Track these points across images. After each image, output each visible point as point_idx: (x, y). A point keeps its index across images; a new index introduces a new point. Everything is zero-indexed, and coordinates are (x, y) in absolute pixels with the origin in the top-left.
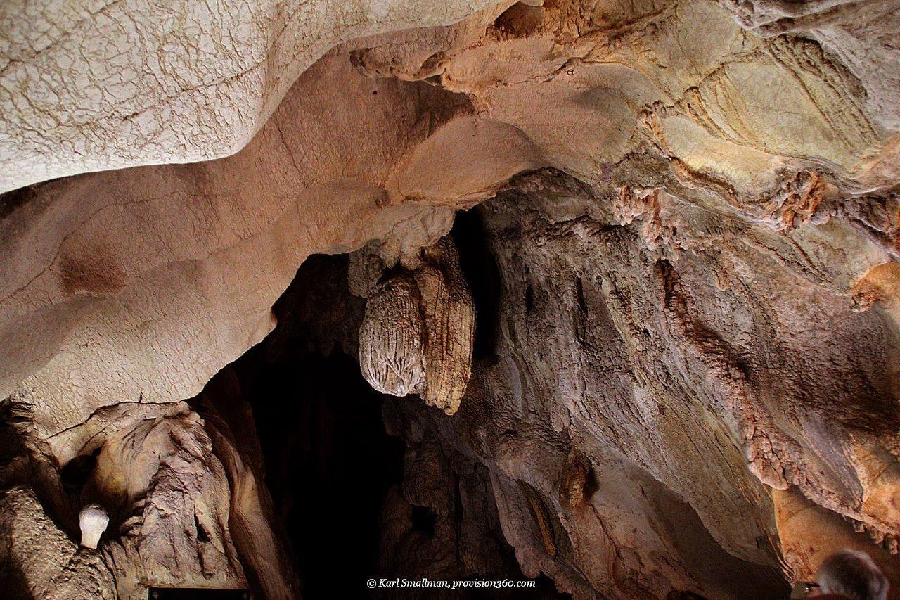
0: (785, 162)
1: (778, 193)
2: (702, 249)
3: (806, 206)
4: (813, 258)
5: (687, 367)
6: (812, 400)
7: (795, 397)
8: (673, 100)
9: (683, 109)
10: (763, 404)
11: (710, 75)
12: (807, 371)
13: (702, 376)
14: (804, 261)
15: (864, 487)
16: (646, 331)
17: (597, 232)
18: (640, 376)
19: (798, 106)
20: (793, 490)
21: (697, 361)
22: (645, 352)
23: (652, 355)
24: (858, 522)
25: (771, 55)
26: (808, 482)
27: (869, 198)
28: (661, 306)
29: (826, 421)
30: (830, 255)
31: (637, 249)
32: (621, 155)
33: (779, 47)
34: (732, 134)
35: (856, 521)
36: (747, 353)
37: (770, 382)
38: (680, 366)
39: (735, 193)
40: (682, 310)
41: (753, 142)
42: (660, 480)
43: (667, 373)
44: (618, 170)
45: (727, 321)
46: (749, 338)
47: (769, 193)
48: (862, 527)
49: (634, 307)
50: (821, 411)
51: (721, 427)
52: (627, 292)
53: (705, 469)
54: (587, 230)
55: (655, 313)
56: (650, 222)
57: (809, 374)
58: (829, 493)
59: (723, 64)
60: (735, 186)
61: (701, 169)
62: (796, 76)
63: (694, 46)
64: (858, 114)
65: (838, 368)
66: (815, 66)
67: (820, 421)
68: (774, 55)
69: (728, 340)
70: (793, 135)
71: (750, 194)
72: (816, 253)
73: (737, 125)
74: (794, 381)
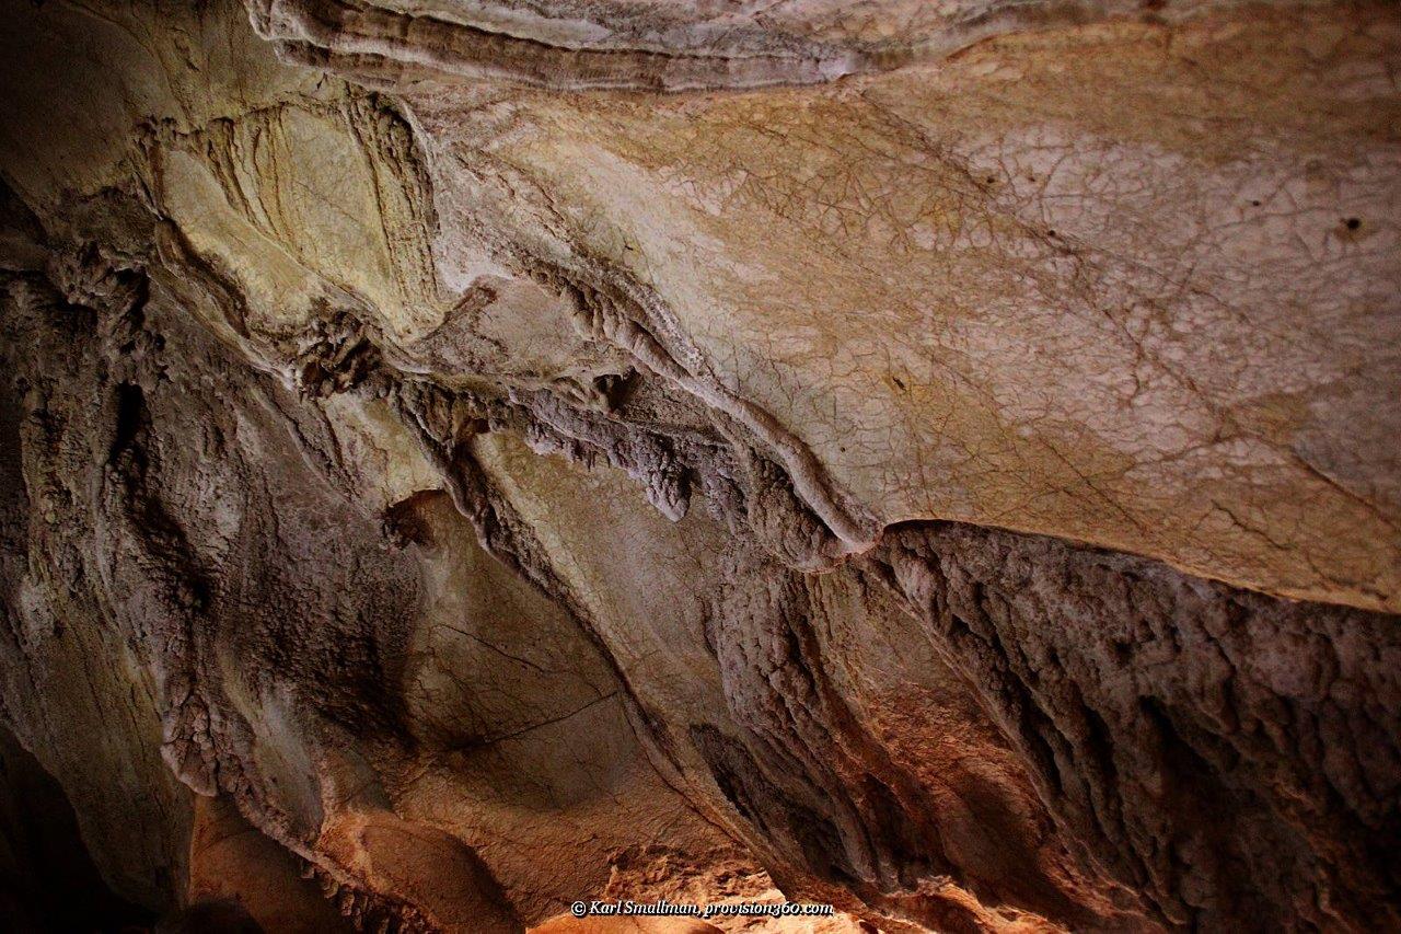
0: (325, 288)
1: (305, 333)
2: (195, 387)
3: (345, 366)
4: (345, 452)
5: (113, 569)
6: (288, 666)
7: (265, 655)
8: (192, 125)
9: (200, 147)
10: (215, 655)
11: (257, 112)
12: (295, 621)
13: (132, 588)
14: (331, 455)
15: (327, 812)
16: (68, 493)
17: (48, 306)
18: (36, 564)
19: (361, 210)
20: (224, 798)
21: (131, 561)
22: (55, 527)
23: (65, 534)
24: (307, 864)
25: (347, 119)
26: (250, 791)
27: (434, 387)
28: (100, 459)
29: (297, 701)
30: (368, 454)
31: (96, 353)
32: (97, 185)
33: (361, 111)
34: (261, 217)
35: (305, 861)
36: (217, 571)
37: (236, 624)
38: (103, 562)
39: (245, 311)
40: (135, 472)
41: (286, 239)
42: (29, 749)
43: (80, 571)
44: (86, 208)
45: (203, 512)
46: (227, 548)
47: (293, 327)
48: (312, 872)
49: (64, 447)
50: (294, 686)
51: (143, 680)
52: (64, 420)
53: (105, 742)
54: (33, 297)
55: (89, 466)
56: (122, 314)
57: (297, 625)
58: (277, 812)
59: (283, 104)
60: (248, 300)
61: (205, 254)
62: (371, 163)
63: (251, 56)
64: (426, 250)
65: (341, 627)
66: (396, 160)
67: (288, 699)
68: (352, 121)
69: (193, 542)
70: (342, 251)
71: (266, 319)
72: (352, 446)
73: (271, 204)
74: (271, 631)
